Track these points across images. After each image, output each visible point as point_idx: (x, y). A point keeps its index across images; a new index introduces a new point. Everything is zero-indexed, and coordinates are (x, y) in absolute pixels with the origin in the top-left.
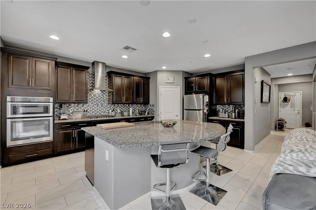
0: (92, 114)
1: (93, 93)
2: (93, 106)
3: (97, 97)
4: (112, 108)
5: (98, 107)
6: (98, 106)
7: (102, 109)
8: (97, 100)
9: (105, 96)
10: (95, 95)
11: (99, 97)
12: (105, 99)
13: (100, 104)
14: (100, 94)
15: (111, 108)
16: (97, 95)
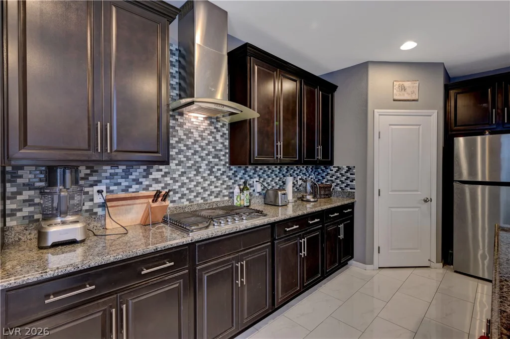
0: (180, 205)
1: (181, 125)
2: (183, 174)
3: (196, 141)
4: (241, 178)
5: (199, 178)
6: (198, 173)
7: (212, 182)
8: (196, 152)
9: (218, 137)
10: (188, 133)
11: (203, 139)
12: (220, 147)
13: (203, 165)
14: (203, 131)
15: (237, 179)
16: (196, 134)
